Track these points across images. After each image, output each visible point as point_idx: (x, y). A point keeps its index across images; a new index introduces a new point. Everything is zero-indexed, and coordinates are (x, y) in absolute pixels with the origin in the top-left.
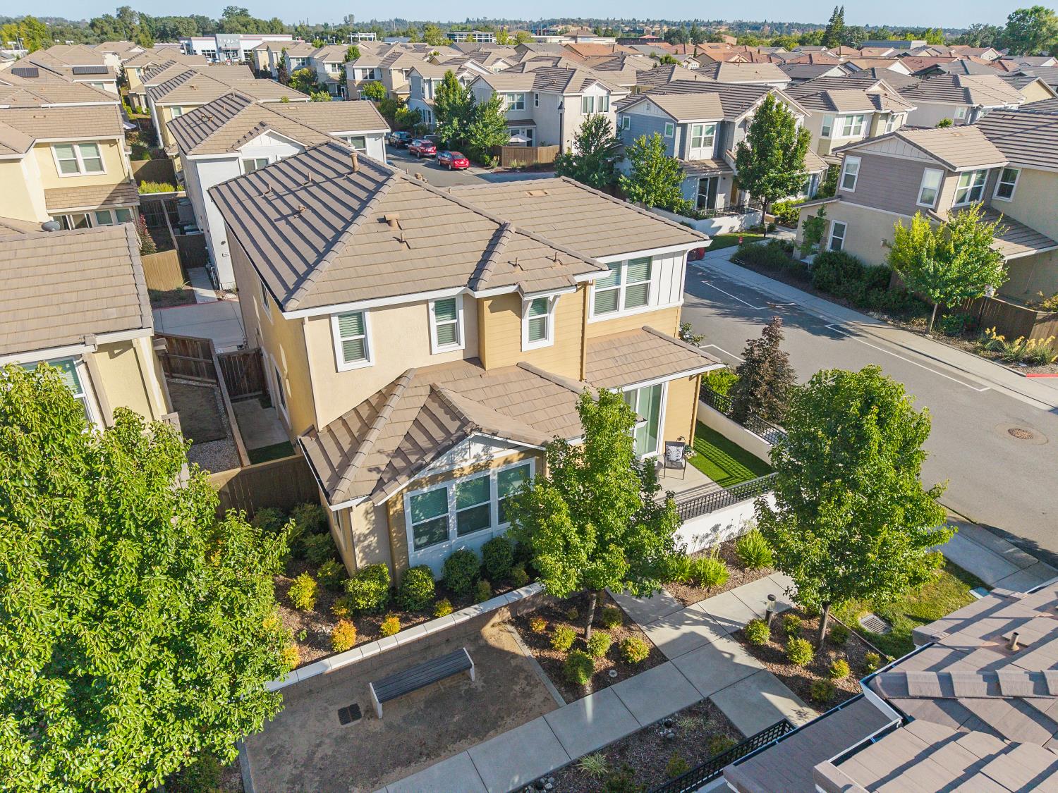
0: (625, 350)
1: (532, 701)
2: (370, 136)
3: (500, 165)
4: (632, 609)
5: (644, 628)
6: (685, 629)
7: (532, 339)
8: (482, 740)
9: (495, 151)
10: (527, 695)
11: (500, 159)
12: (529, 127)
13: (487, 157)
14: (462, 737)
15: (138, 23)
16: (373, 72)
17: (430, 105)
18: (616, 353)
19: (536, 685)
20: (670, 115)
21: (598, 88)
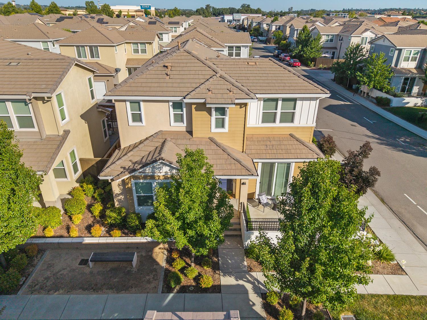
0: (274, 143)
1: (149, 286)
2: (243, 46)
3: (314, 66)
4: (222, 263)
5: (222, 274)
6: (241, 282)
7: (217, 127)
8: (117, 293)
9: (314, 60)
10: (149, 282)
11: (315, 63)
12: (334, 50)
13: (310, 62)
14: (112, 288)
15: (211, 10)
16: (280, 27)
17: (295, 40)
18: (268, 143)
19: (156, 280)
20: (393, 44)
21: (370, 33)
